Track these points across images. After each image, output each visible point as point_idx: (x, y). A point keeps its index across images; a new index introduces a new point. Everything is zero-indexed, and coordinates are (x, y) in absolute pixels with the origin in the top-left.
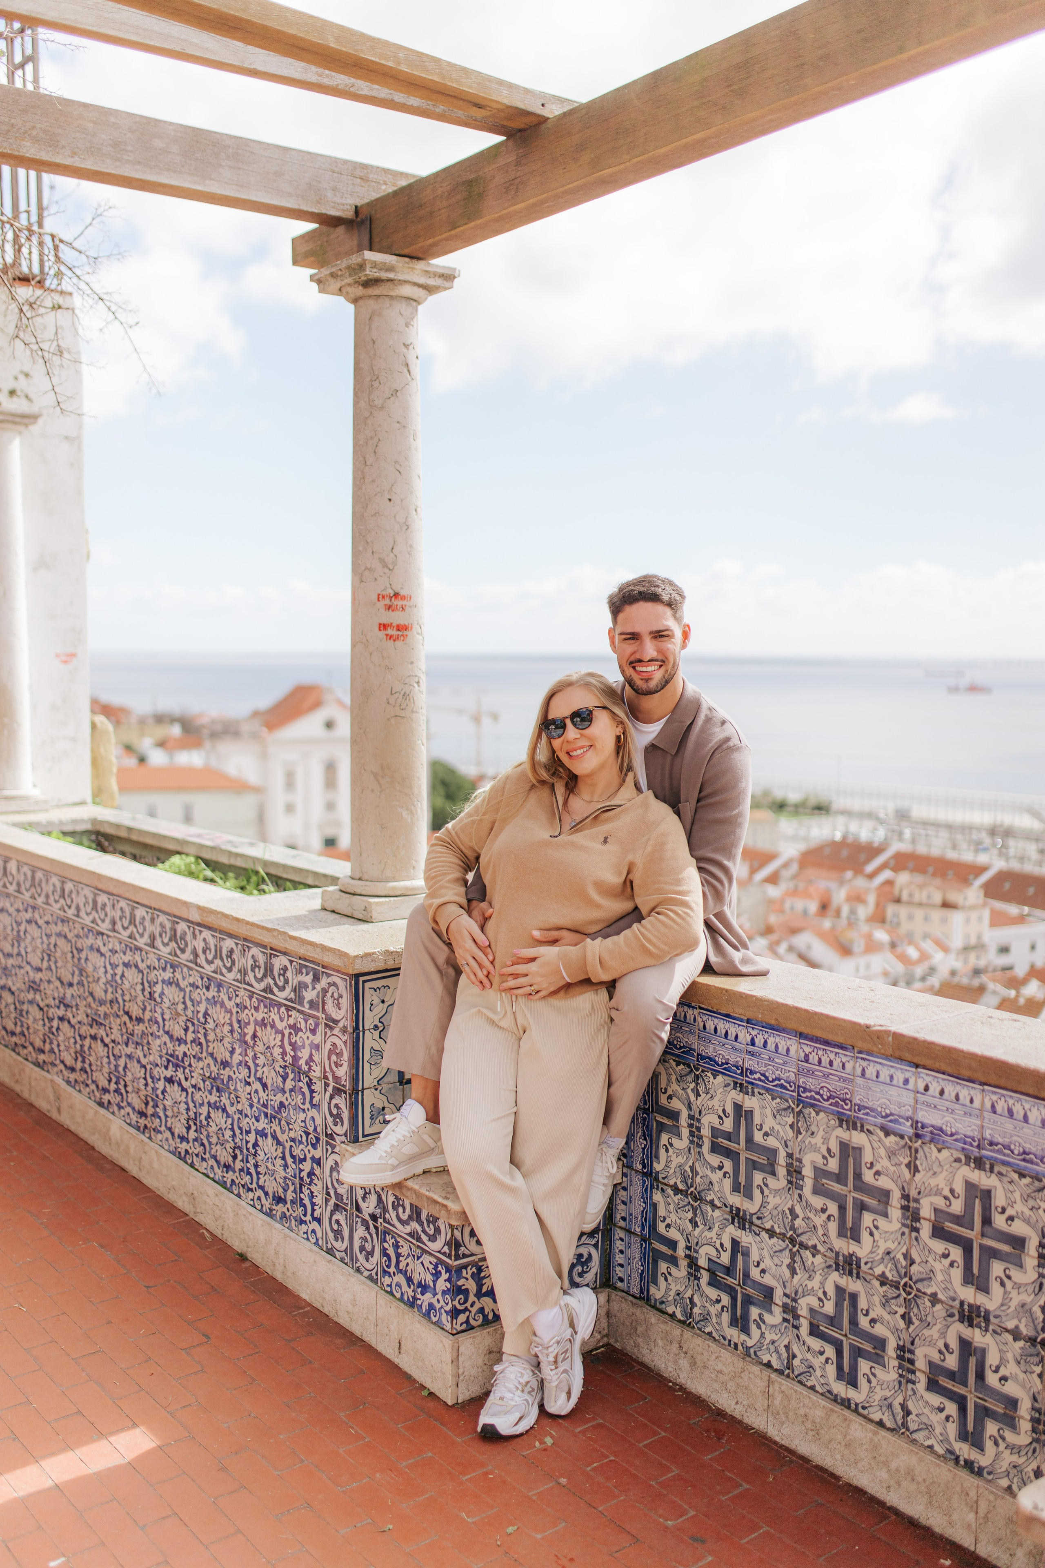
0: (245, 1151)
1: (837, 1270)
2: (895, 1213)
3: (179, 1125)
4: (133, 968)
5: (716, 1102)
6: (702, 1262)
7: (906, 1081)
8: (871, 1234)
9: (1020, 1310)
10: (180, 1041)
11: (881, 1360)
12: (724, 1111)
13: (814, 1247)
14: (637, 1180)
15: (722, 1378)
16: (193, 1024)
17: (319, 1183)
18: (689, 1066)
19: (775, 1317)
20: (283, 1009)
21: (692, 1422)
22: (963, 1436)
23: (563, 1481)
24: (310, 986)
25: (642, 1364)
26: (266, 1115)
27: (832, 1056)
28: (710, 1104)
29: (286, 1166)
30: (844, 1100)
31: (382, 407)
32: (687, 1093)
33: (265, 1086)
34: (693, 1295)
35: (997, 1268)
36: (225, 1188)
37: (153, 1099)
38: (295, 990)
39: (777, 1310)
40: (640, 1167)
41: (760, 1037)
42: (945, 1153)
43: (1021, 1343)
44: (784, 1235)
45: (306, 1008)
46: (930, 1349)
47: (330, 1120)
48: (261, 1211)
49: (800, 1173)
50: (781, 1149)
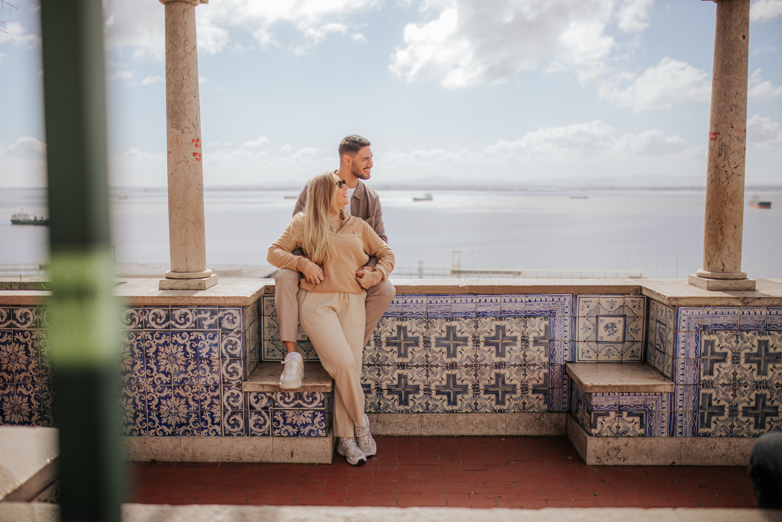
0: (147, 411)
1: (447, 369)
2: (470, 343)
5: (388, 328)
6: (384, 387)
7: (472, 300)
8: (461, 353)
9: (515, 358)
11: (466, 392)
12: (392, 330)
13: (437, 365)
15: (398, 424)
17: (218, 407)
19: (421, 395)
20: (184, 334)
22: (497, 403)
24: (208, 318)
26: (169, 388)
28: (385, 329)
29: (188, 407)
30: (448, 313)
33: (167, 374)
34: (380, 401)
35: (507, 348)
38: (195, 323)
39: (421, 392)
41: (409, 299)
42: (488, 319)
43: (517, 368)
44: (423, 365)
45: (205, 329)
46: (485, 381)
47: (227, 375)
49: (430, 342)
50: (420, 336)
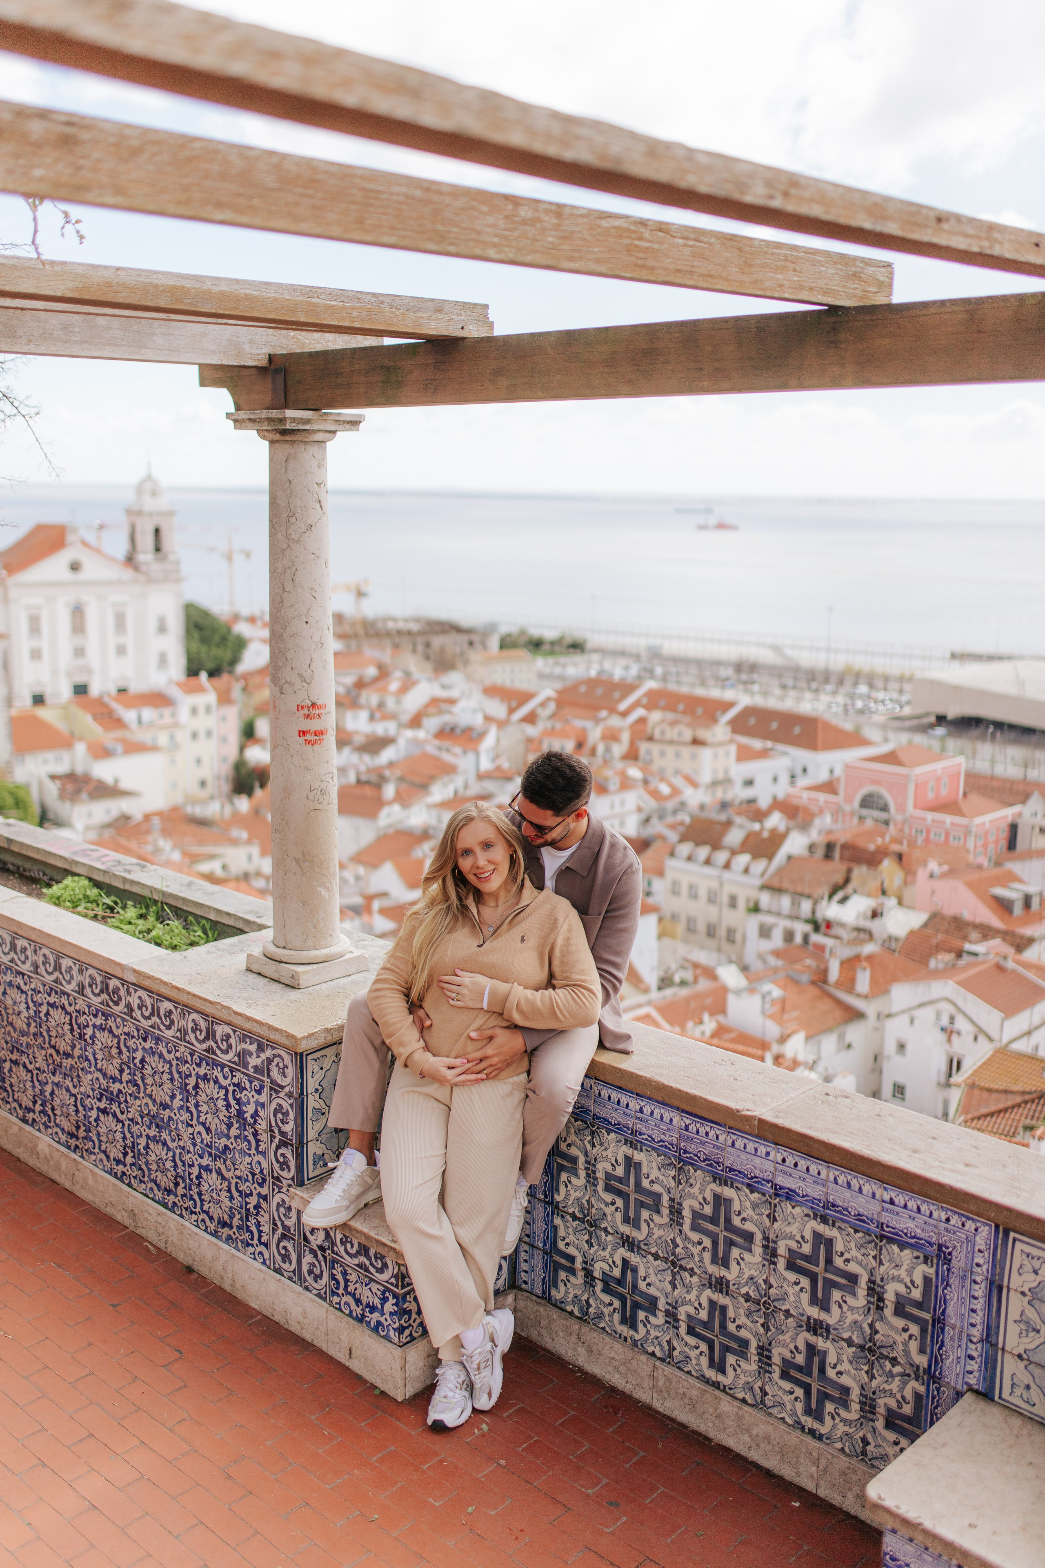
0: (188, 1180)
1: (710, 1287)
2: (758, 1250)
3: (114, 1150)
4: (60, 1009)
5: (609, 1153)
6: (597, 1274)
7: (768, 1154)
8: (738, 1263)
9: (853, 1325)
10: (114, 1079)
11: (745, 1356)
12: (616, 1161)
13: (692, 1269)
14: (540, 1207)
15: (614, 1363)
16: (129, 1068)
17: (267, 1216)
18: (586, 1123)
19: (659, 1319)
20: (226, 1069)
21: (592, 1400)
22: (808, 1411)
23: (503, 1462)
24: (255, 1054)
25: (545, 1349)
26: (210, 1154)
27: (708, 1129)
28: (605, 1154)
29: (231, 1198)
30: (718, 1163)
31: (299, 541)
32: (584, 1144)
33: (208, 1130)
34: (588, 1298)
35: (836, 1295)
36: (167, 1208)
37: (84, 1125)
38: (239, 1055)
39: (660, 1315)
40: (542, 1197)
41: (648, 1107)
42: (798, 1210)
43: (854, 1349)
44: (667, 1259)
45: (251, 1071)
46: (784, 1349)
47: (276, 1166)
48: (206, 1230)
49: (681, 1214)
50: (665, 1194)
